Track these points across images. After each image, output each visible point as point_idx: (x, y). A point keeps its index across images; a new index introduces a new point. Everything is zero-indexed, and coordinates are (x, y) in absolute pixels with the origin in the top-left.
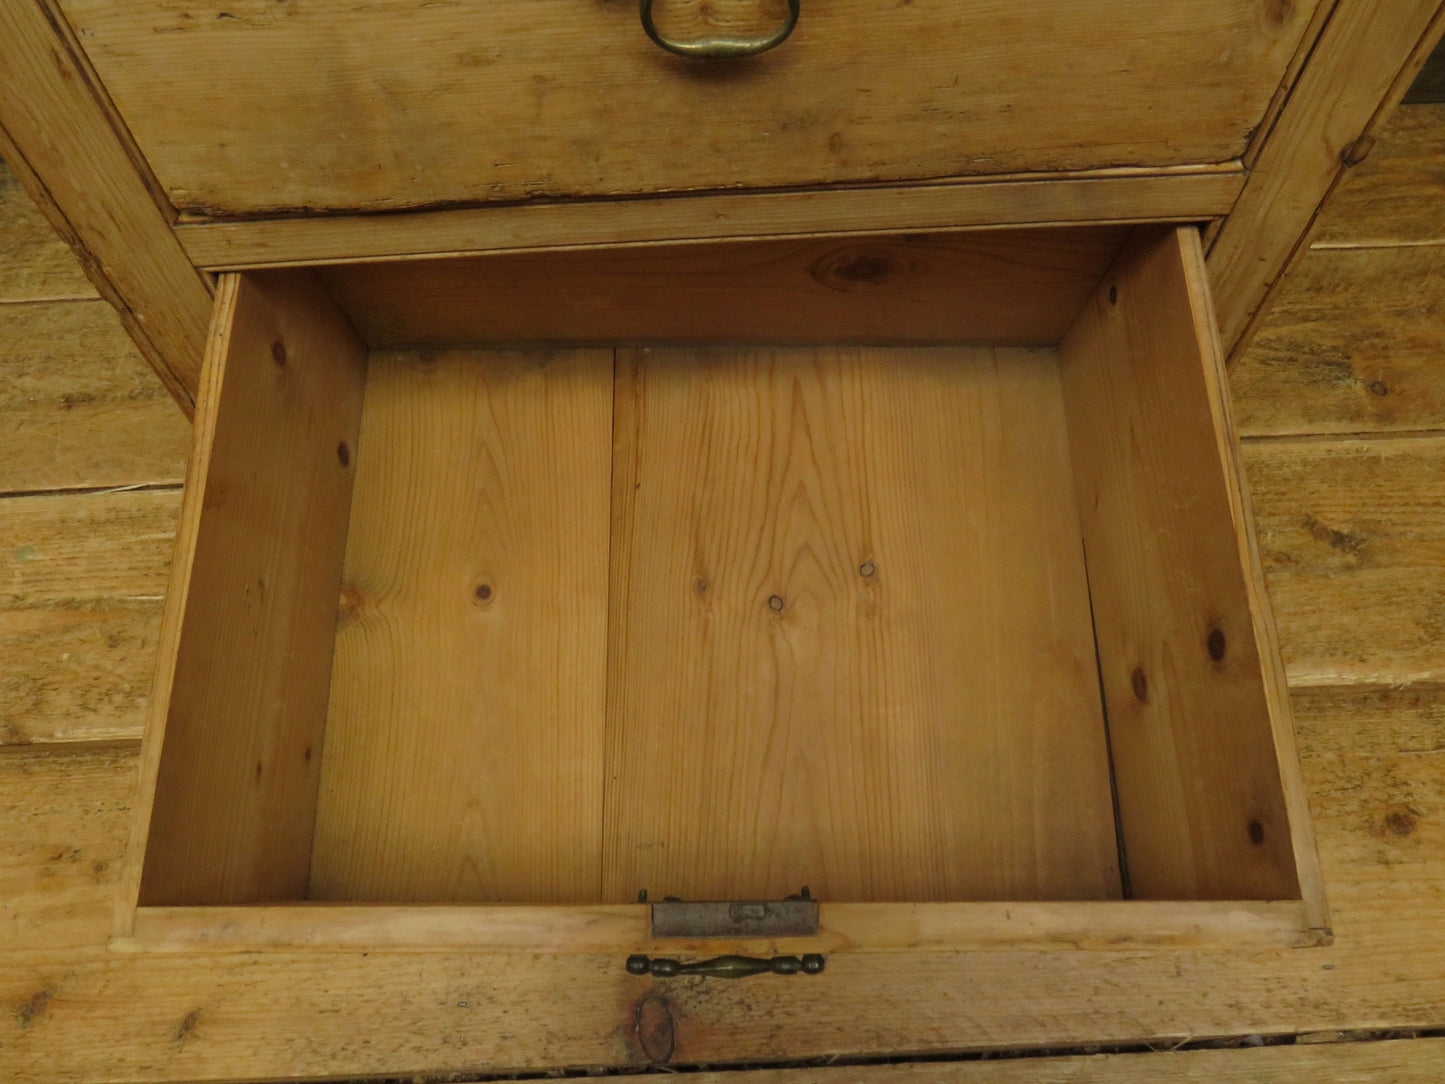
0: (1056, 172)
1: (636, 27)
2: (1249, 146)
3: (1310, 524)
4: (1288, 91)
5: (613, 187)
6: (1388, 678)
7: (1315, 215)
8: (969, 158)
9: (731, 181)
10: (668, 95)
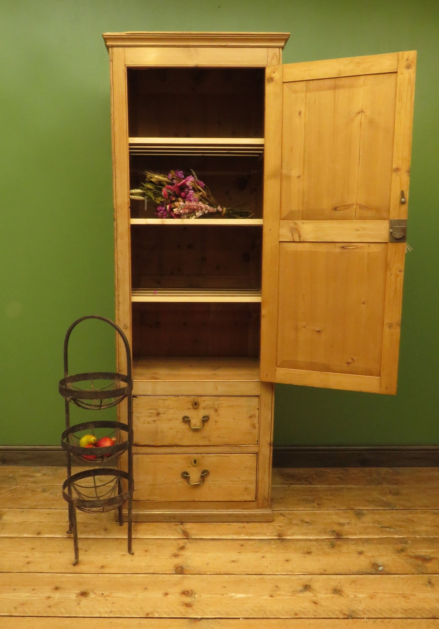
0: (236, 445)
1: (188, 426)
2: (258, 443)
4: (259, 436)
5: (184, 444)
6: (311, 538)
7: (270, 453)
8: (225, 443)
10: (191, 434)
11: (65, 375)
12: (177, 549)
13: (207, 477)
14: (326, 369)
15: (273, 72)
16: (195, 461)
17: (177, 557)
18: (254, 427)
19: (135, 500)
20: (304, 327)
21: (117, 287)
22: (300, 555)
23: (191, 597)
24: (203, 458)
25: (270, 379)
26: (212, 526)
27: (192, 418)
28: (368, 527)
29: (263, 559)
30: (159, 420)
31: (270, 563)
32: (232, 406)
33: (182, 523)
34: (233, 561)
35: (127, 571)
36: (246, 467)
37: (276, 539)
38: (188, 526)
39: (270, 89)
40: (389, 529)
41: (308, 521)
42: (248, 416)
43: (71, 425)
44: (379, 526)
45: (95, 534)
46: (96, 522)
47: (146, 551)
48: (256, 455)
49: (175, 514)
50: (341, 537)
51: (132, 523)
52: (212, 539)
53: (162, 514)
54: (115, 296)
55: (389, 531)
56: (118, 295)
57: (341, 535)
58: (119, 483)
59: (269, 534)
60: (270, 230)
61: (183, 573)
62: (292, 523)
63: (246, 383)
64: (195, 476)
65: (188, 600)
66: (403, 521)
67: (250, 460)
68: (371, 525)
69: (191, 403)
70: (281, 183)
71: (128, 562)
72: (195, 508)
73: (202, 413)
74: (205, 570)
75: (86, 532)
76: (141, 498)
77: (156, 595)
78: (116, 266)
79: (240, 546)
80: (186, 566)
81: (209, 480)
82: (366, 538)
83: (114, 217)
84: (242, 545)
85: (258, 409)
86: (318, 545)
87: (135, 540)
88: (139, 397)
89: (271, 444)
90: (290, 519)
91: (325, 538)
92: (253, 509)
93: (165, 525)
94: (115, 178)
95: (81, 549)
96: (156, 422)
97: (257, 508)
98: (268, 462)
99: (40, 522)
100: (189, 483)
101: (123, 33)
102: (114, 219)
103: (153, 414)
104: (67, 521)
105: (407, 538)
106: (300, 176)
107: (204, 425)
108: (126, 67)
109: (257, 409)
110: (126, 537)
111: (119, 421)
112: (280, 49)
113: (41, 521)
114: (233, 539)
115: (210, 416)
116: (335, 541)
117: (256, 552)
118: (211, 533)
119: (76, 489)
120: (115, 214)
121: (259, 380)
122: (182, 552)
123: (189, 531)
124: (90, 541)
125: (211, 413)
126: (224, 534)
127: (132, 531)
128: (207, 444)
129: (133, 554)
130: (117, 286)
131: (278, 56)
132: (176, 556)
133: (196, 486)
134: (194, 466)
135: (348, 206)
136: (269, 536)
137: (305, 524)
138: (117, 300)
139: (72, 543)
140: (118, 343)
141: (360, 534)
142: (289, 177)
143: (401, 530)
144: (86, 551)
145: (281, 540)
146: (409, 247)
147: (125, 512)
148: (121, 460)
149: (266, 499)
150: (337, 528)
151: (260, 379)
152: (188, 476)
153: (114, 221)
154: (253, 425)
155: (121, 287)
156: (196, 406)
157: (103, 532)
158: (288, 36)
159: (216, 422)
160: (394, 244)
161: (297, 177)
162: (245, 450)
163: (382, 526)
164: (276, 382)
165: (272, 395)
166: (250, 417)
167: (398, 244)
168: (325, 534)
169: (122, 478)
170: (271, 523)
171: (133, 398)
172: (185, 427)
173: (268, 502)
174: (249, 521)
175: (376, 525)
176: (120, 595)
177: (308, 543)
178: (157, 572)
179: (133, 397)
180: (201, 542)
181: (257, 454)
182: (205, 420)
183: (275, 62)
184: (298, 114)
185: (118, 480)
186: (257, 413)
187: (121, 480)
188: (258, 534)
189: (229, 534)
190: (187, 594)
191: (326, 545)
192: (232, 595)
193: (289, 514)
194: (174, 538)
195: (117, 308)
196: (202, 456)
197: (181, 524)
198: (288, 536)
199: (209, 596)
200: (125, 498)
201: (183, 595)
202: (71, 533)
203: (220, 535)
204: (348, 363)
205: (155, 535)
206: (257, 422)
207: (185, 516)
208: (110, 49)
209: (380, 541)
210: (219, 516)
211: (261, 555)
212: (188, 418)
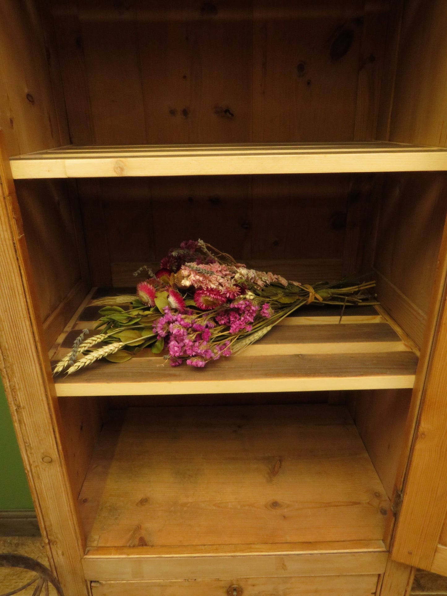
56: (13, 389)
63: (354, 555)
69: (225, 590)
85: (374, 594)
88: (104, 582)
109: (372, 594)
121: (384, 550)
138: (10, 399)
140: (34, 492)
155: (15, 368)
164: (433, 571)
179: (91, 584)
195: (15, 417)
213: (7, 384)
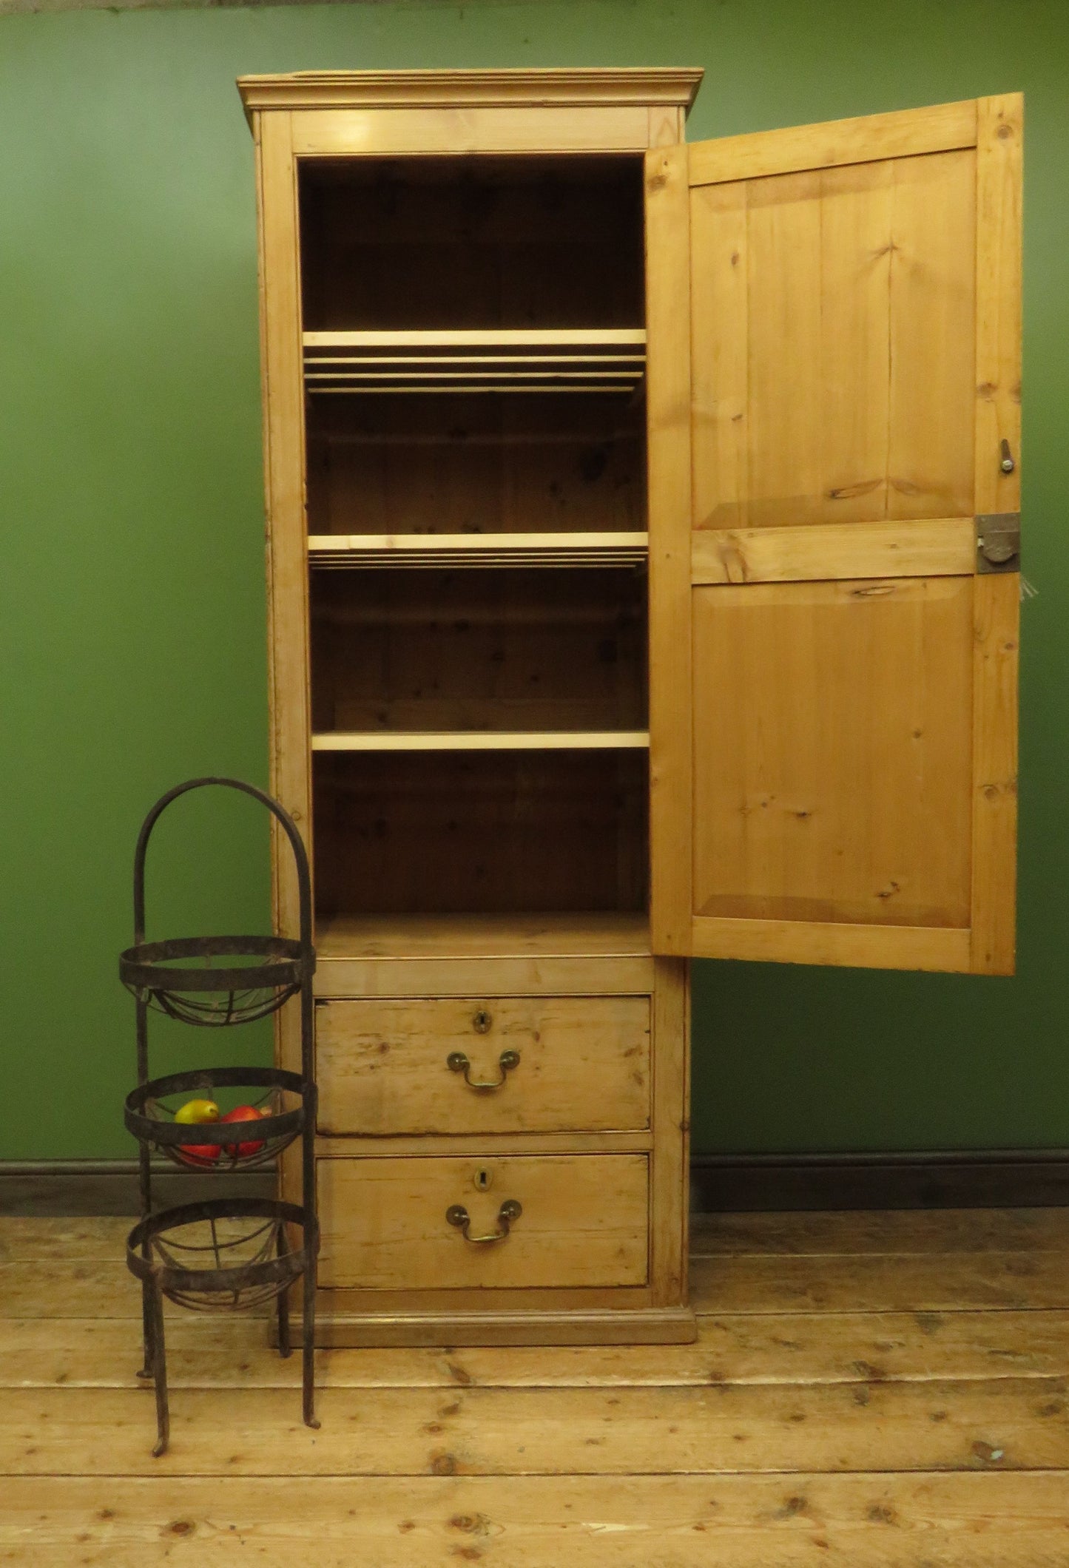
0: (590, 1131)
1: (463, 1079)
2: (649, 1123)
3: (775, 1340)
4: (652, 1106)
5: (453, 1129)
6: (801, 1381)
7: (683, 1151)
8: (561, 1125)
9: (486, 1129)
10: (472, 1100)
11: (137, 941)
12: (438, 1413)
13: (515, 1220)
14: (826, 913)
15: (663, 161)
16: (483, 1177)
17: (440, 1432)
18: (640, 1081)
19: (323, 1285)
20: (764, 805)
21: (273, 713)
22: (773, 1424)
23: (476, 1533)
24: (503, 1167)
25: (678, 949)
26: (531, 1354)
27: (472, 1058)
28: (956, 1353)
29: (672, 1435)
30: (386, 1065)
31: (693, 1444)
32: (579, 1025)
33: (450, 1348)
34: (592, 1442)
35: (300, 1469)
36: (620, 1193)
37: (705, 1386)
38: (468, 1357)
39: (655, 205)
40: (1014, 1357)
41: (791, 1341)
42: (623, 1051)
43: (153, 1075)
44: (986, 1350)
45: (215, 1377)
46: (219, 1348)
47: (353, 1418)
48: (646, 1157)
49: (431, 1324)
50: (882, 1379)
51: (316, 1351)
52: (531, 1387)
53: (396, 1324)
54: (270, 735)
55: (1012, 1363)
56: (278, 734)
57: (884, 1374)
58: (279, 1236)
59: (687, 1374)
60: (668, 556)
61: (453, 1473)
62: (748, 1344)
63: (616, 962)
64: (483, 1220)
65: (467, 1539)
66: (1047, 1337)
67: (628, 1171)
68: (962, 1347)
69: (471, 1018)
70: (691, 436)
71: (305, 1444)
72: (486, 1308)
73: (500, 1043)
74: (513, 1464)
75: (190, 1374)
76: (340, 1281)
77: (381, 1528)
78: (272, 656)
79: (609, 1403)
80: (462, 1454)
81: (521, 1226)
82: (950, 1381)
83: (267, 532)
84: (614, 1402)
85: (649, 1032)
86: (822, 1400)
87: (325, 1392)
88: (331, 1002)
89: (686, 1126)
90: (741, 1336)
91: (840, 1380)
92: (642, 1308)
93: (403, 1355)
94: (267, 433)
95: (176, 1416)
96: (378, 1070)
97: (652, 1307)
98: (677, 1175)
99: (68, 1350)
100: (466, 1237)
101: (289, 76)
102: (267, 536)
103: (370, 1049)
104: (140, 1348)
105: (1062, 1378)
106: (740, 417)
107: (505, 1078)
108: (295, 161)
109: (646, 1032)
110: (300, 1385)
111: (278, 1068)
112: (678, 112)
113: (71, 1347)
114: (591, 1387)
115: (520, 1051)
116: (866, 1388)
117: (652, 1418)
118: (527, 1373)
119: (163, 1254)
120: (269, 523)
121: (648, 954)
122: (452, 1421)
123: (470, 1370)
124: (202, 1396)
125: (522, 1043)
126: (564, 1375)
127: (315, 1371)
128: (513, 1129)
129: (317, 1426)
130: (273, 708)
131: (676, 127)
132: (435, 1429)
133: (487, 1246)
134: (482, 1190)
135: (865, 487)
136: (688, 1377)
137: (786, 1349)
138: (273, 744)
139: (151, 1402)
140: (276, 859)
141: (934, 1370)
142: (711, 422)
143: (1046, 1358)
144: (189, 1420)
145: (720, 1387)
146: (1028, 587)
147: (296, 1319)
148: (285, 1175)
149: (676, 1279)
150: (871, 1357)
151: (651, 951)
152: (464, 1216)
153: (266, 542)
154: (635, 1075)
155: (284, 710)
156: (483, 1026)
157: (235, 1372)
158: (700, 76)
159: (538, 1068)
160: (990, 577)
161: (734, 419)
162: (614, 1143)
163: (993, 1349)
164: (693, 955)
165: (685, 991)
166: (629, 1053)
167: (999, 576)
168: (838, 1372)
169: (290, 1224)
170: (692, 1346)
171: (317, 1007)
172: (456, 1081)
173: (681, 1290)
174: (632, 1341)
175: (976, 1347)
176: (284, 1528)
177: (796, 1396)
178: (383, 1471)
179: (316, 1004)
180: (503, 1396)
181: (647, 1154)
182: (509, 1062)
183: (667, 139)
184: (730, 261)
185: (277, 1230)
186: (645, 1042)
187: (284, 1227)
188: (657, 1373)
189: (580, 1374)
190: (467, 1525)
191: (844, 1398)
192: (590, 1527)
193: (740, 1324)
194: (428, 1385)
195: (274, 765)
196: (504, 1163)
197: (449, 1352)
198: (740, 1377)
199: (528, 1529)
200: (295, 1266)
201: (455, 1528)
202: (149, 1377)
203: (555, 1377)
204: (882, 896)
205: (376, 1378)
206: (647, 1069)
207: (458, 1329)
208: (256, 115)
209: (993, 1388)
210: (550, 1327)
211: (669, 1424)
212: (464, 1057)
213: (273, 728)
